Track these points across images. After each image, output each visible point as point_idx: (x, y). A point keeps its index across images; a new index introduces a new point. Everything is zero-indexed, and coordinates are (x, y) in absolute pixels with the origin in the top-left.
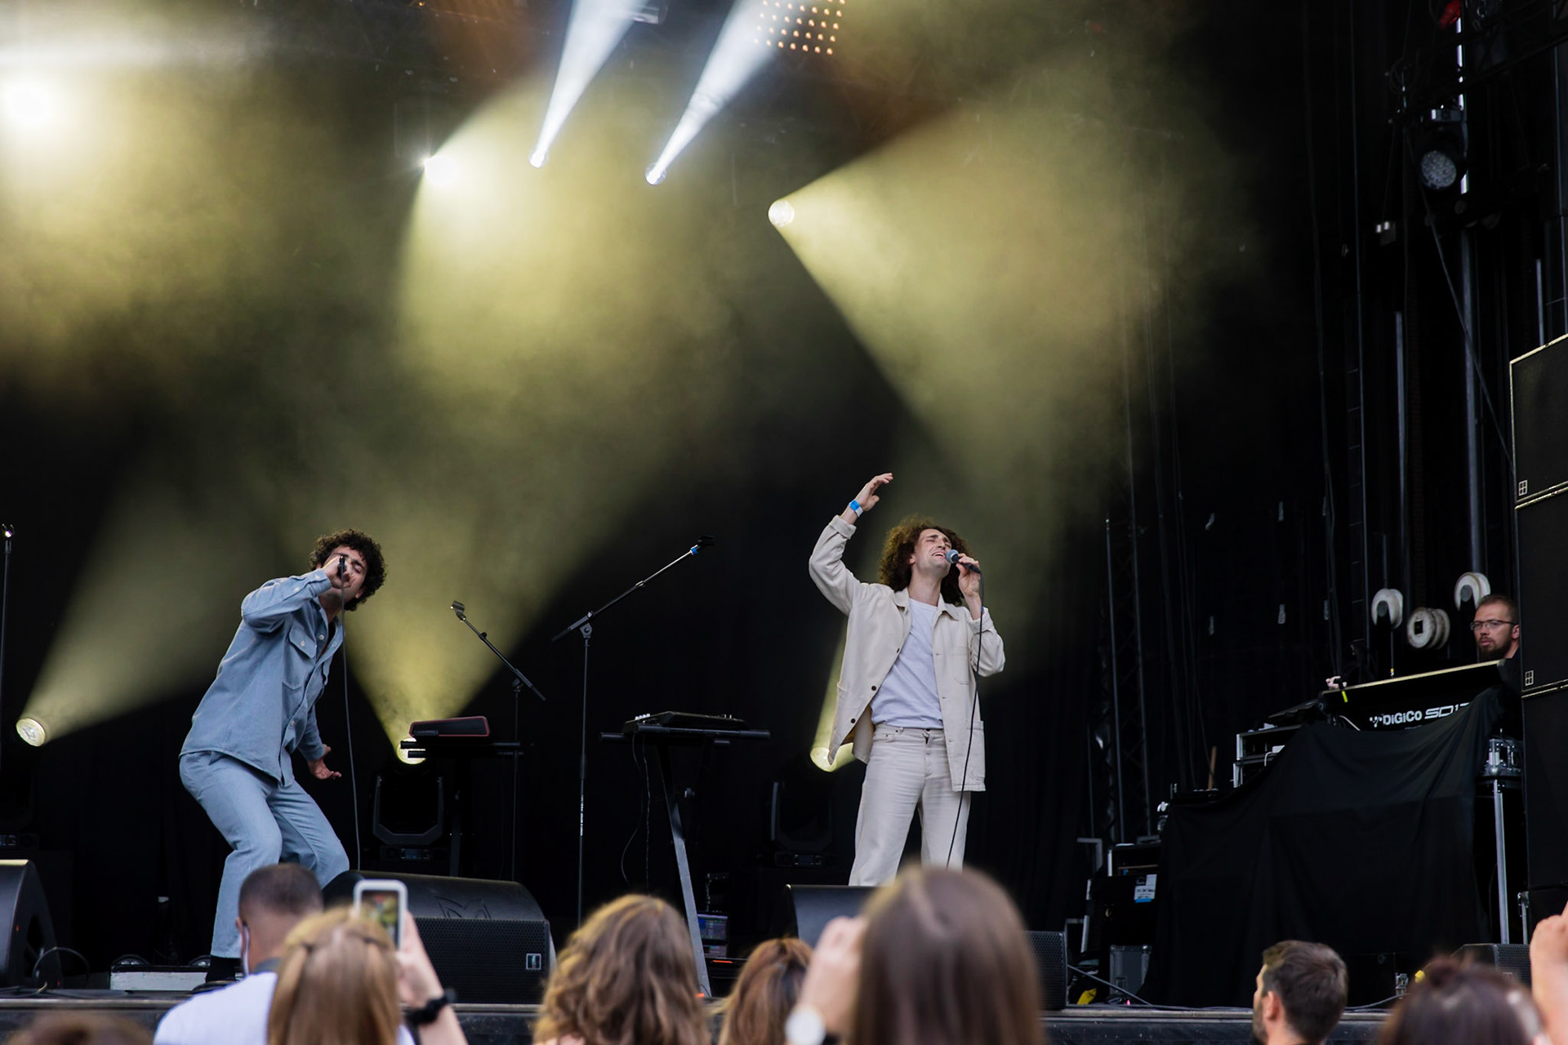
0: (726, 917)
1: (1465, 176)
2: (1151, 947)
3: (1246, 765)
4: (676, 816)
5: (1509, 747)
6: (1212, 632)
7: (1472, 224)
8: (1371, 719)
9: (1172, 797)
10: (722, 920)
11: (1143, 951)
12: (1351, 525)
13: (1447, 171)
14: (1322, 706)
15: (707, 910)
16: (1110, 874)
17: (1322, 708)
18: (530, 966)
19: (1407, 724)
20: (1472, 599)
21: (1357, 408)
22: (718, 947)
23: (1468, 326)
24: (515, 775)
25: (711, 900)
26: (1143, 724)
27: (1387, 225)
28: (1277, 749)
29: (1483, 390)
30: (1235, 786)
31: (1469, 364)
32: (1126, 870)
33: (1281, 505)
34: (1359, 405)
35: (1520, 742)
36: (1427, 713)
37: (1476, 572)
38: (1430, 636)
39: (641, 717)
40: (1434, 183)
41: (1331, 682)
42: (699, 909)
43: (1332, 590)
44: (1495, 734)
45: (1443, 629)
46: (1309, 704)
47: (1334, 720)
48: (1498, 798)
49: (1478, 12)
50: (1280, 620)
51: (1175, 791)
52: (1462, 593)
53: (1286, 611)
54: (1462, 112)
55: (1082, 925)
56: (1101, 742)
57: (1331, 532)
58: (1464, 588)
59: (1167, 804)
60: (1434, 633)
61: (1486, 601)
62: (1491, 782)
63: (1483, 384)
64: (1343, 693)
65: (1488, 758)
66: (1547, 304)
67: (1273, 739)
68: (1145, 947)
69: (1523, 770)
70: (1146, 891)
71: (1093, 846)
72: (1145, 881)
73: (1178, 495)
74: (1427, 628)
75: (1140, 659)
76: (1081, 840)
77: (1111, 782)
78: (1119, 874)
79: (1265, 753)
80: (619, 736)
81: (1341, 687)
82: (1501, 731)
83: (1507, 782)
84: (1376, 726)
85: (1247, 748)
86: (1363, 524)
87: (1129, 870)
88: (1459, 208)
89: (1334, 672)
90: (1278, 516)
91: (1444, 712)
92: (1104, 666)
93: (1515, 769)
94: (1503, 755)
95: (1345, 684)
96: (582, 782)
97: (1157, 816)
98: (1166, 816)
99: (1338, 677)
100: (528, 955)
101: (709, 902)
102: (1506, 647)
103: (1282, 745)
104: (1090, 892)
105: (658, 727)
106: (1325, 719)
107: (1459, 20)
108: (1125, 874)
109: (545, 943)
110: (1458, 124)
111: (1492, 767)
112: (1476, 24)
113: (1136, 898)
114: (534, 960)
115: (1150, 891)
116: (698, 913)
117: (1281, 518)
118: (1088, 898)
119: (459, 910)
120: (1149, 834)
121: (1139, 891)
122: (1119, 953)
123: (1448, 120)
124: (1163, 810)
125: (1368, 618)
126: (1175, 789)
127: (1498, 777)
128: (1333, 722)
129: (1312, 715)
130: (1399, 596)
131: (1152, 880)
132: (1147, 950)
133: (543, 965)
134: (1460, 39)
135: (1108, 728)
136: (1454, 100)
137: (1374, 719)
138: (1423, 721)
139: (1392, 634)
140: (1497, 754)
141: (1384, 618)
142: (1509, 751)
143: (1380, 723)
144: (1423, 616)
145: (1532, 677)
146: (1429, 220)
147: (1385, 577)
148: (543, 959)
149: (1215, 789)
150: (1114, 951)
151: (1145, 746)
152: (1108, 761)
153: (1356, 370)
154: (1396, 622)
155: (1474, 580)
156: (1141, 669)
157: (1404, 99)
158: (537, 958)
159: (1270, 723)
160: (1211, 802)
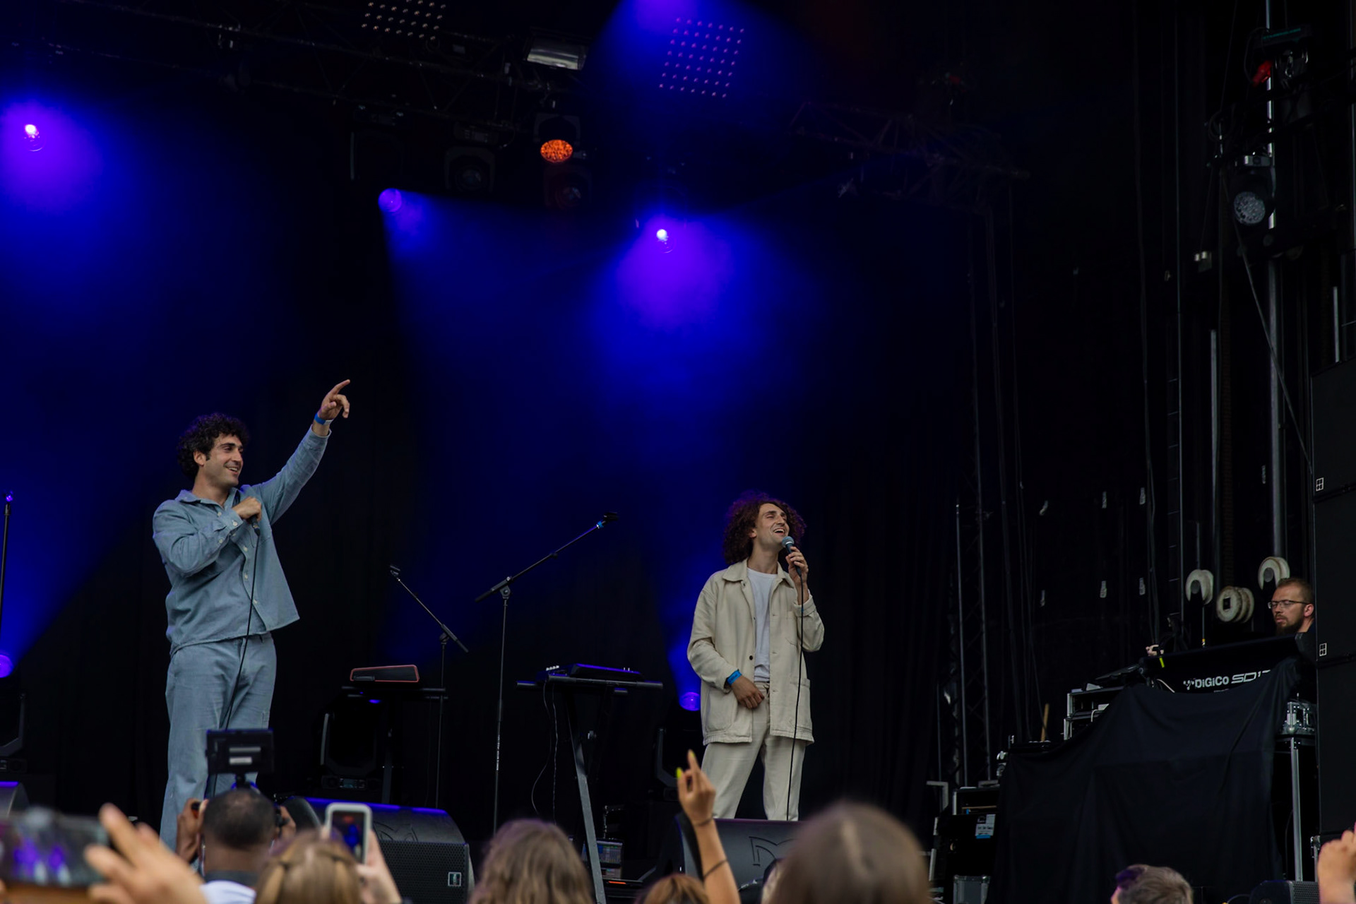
0: (621, 844)
1: (1273, 214)
2: (989, 878)
3: (1075, 721)
4: (580, 755)
5: (1304, 710)
6: (1043, 604)
7: (1278, 255)
8: (1185, 683)
9: (1009, 747)
10: (617, 846)
11: (982, 880)
12: (1170, 514)
13: (1256, 210)
14: (1142, 671)
15: (604, 838)
16: (955, 813)
17: (1142, 673)
18: (451, 883)
19: (1216, 687)
20: (1274, 580)
21: (1176, 412)
22: (613, 870)
23: (1273, 343)
24: (441, 717)
25: (607, 829)
26: (986, 683)
27: (1204, 255)
28: (1102, 707)
29: (1286, 400)
30: (1065, 738)
31: (1274, 376)
32: (968, 810)
33: (1105, 494)
34: (1178, 410)
35: (1314, 705)
36: (1233, 679)
37: (1278, 556)
38: (1237, 611)
39: (551, 668)
40: (1245, 220)
41: (1150, 650)
42: (599, 835)
43: (1152, 570)
44: (1292, 697)
45: (1248, 605)
46: (1131, 668)
47: (1153, 683)
48: (1294, 753)
49: (1286, 72)
50: (1101, 594)
51: (1013, 742)
52: (1265, 575)
53: (1107, 587)
54: (1271, 158)
55: (929, 858)
56: (948, 698)
57: (1151, 520)
58: (1267, 570)
59: (1005, 753)
60: (1240, 609)
61: (1285, 583)
62: (1288, 739)
63: (1285, 393)
64: (1161, 659)
65: (1286, 719)
66: (1343, 325)
67: (1098, 698)
68: (984, 878)
69: (1316, 729)
70: (986, 828)
71: (940, 789)
72: (985, 820)
73: (1019, 485)
74: (1234, 603)
75: (984, 626)
76: (930, 783)
77: (957, 734)
78: (963, 814)
79: (1091, 710)
80: (532, 685)
81: (1159, 653)
82: (1298, 695)
83: (1303, 740)
84: (1188, 688)
85: (1076, 706)
86: (1179, 513)
87: (971, 810)
88: (1267, 241)
89: (1153, 641)
90: (1101, 504)
91: (1248, 677)
92: (952, 632)
93: (1309, 729)
94: (1299, 716)
95: (1162, 652)
96: (499, 724)
97: (996, 763)
98: (1005, 764)
99: (1157, 646)
100: (450, 873)
101: (606, 831)
102: (1299, 623)
103: (1106, 703)
104: (937, 829)
105: (566, 678)
106: (1145, 682)
107: (1270, 79)
108: (967, 813)
109: (465, 863)
110: (1268, 168)
111: (1289, 726)
112: (1284, 83)
113: (977, 834)
114: (455, 878)
115: (989, 828)
116: (597, 840)
117: (1104, 506)
118: (935, 833)
119: (391, 833)
120: (989, 779)
121: (980, 828)
122: (961, 882)
123: (1259, 165)
124: (1002, 758)
125: (1182, 594)
126: (1013, 740)
127: (1295, 735)
128: (1152, 685)
129: (1134, 678)
130: (1210, 576)
131: (991, 819)
132: (986, 880)
133: (462, 882)
134: (1270, 95)
135: (954, 686)
136: (1264, 148)
137: (1187, 683)
138: (1230, 685)
139: (1203, 609)
140: (1294, 715)
141: (1197, 596)
142: (1304, 713)
143: (1193, 686)
144: (1230, 593)
145: (1326, 649)
146: (1242, 252)
147: (1198, 560)
148: (463, 876)
149: (1047, 741)
150: (957, 880)
151: (987, 702)
152: (955, 714)
153: (1175, 380)
154: (1207, 599)
155: (1275, 563)
156: (984, 635)
157: (1221, 145)
158: (458, 876)
159: (1096, 684)
160: (1044, 752)
